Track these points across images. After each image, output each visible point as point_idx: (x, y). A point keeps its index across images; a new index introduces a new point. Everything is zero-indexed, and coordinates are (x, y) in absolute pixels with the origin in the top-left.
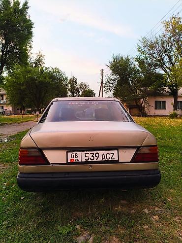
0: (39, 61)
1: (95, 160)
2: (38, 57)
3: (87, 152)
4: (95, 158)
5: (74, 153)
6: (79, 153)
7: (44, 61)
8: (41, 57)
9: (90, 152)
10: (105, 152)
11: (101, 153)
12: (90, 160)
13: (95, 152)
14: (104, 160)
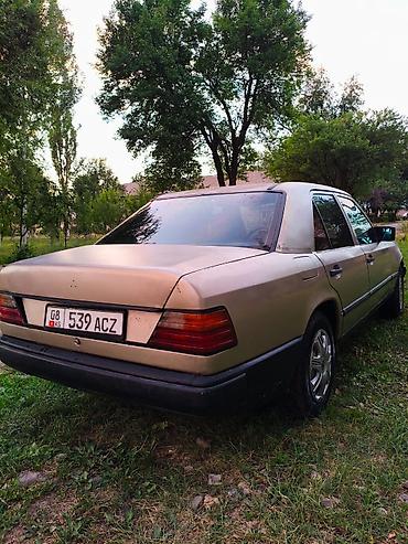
0: (349, 101)
1: (83, 329)
2: (348, 90)
3: (73, 311)
4: (85, 325)
5: (56, 309)
6: (62, 310)
7: (361, 98)
8: (356, 91)
9: (78, 311)
10: (101, 315)
11: (95, 314)
12: (76, 328)
13: (85, 312)
14: (97, 330)
